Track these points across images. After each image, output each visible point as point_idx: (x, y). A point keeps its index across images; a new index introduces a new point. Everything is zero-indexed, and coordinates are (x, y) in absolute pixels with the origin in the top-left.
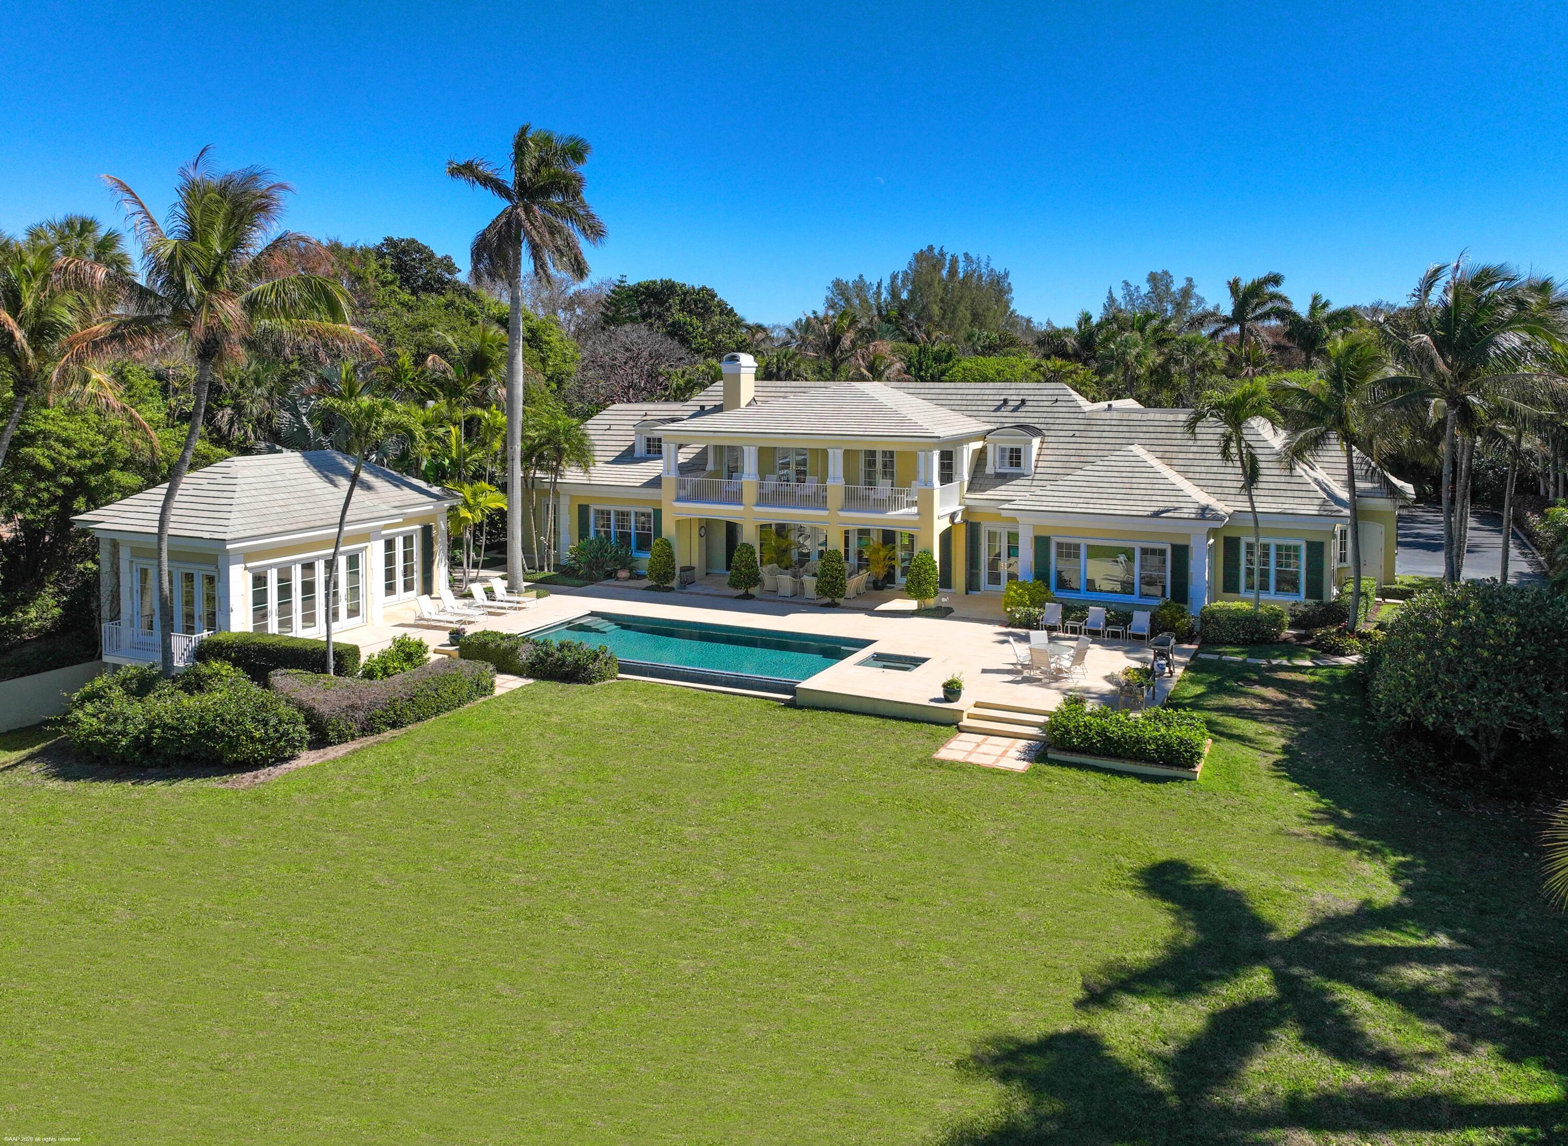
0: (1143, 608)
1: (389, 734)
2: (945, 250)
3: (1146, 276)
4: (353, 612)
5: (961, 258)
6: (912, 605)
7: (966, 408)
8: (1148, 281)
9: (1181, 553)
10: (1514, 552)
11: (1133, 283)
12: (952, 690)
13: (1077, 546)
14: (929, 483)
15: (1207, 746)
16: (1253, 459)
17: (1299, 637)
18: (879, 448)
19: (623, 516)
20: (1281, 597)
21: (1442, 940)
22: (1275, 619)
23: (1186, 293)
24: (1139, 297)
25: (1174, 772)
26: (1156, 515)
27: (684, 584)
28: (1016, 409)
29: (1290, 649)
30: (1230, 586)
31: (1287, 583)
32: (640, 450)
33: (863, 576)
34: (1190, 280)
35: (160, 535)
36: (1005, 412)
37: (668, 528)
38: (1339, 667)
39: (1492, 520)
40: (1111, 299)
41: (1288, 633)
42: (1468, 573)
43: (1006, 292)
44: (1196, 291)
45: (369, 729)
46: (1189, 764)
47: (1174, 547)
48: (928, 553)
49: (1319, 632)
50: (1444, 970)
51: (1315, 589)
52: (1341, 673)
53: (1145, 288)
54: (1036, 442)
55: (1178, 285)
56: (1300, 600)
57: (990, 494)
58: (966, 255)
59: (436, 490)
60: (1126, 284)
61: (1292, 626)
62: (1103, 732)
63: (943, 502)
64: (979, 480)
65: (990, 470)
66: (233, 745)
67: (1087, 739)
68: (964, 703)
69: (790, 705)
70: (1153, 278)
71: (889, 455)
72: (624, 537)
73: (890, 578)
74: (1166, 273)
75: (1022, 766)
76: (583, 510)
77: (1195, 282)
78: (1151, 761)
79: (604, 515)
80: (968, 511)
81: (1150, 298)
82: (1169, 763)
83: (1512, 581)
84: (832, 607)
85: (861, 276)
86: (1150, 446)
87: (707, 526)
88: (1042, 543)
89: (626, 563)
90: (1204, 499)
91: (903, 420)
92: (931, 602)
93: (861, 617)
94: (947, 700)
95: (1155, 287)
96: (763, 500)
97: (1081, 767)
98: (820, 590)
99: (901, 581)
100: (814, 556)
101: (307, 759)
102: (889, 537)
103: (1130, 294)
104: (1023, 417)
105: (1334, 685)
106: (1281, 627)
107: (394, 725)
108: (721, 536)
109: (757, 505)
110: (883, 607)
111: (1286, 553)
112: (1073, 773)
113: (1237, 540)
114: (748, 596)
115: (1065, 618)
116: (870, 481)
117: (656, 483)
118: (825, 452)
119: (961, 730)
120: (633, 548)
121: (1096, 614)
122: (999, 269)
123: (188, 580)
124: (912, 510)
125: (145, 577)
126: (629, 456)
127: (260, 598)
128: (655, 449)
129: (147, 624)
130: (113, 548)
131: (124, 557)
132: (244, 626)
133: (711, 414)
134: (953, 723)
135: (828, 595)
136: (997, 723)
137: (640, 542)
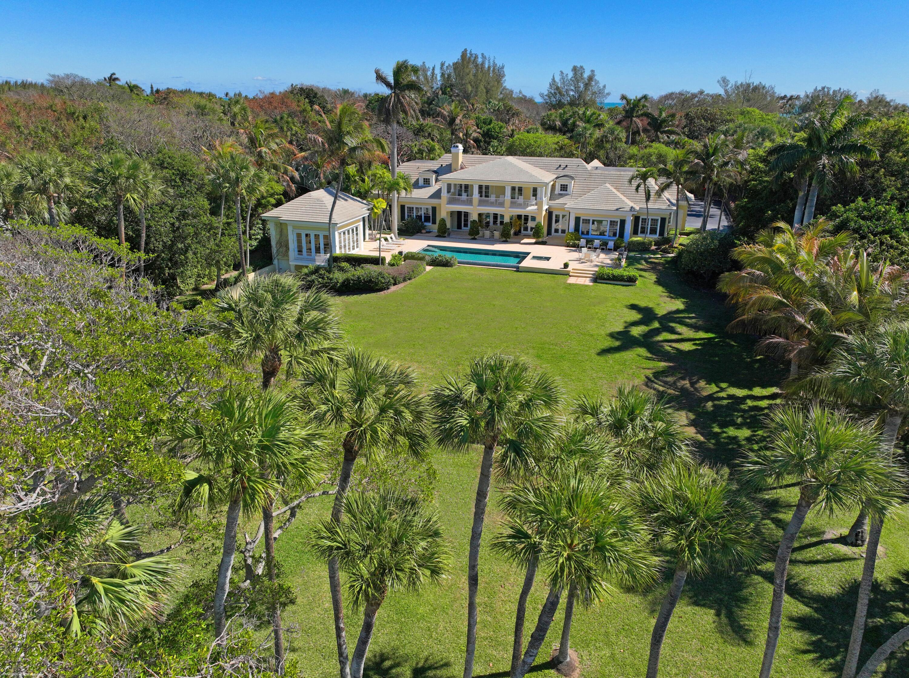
0: (611, 240)
1: (409, 281)
2: (473, 52)
3: (572, 67)
4: (357, 247)
5: (480, 56)
6: (533, 241)
8: (572, 70)
9: (623, 222)
10: (723, 217)
11: (565, 72)
12: (566, 266)
13: (589, 220)
15: (639, 278)
16: (649, 191)
17: (656, 249)
18: (517, 186)
19: (419, 210)
20: (651, 236)
21: (693, 315)
22: (650, 244)
23: (591, 78)
24: (567, 80)
25: (631, 284)
26: (617, 210)
27: (448, 235)
28: (564, 169)
29: (654, 252)
30: (635, 232)
31: (653, 231)
32: (421, 182)
33: (513, 231)
34: (593, 71)
35: (330, 223)
36: (560, 170)
37: (441, 214)
38: (668, 257)
39: (718, 204)
40: (553, 79)
41: (653, 247)
42: (709, 227)
43: (503, 77)
44: (596, 77)
45: (404, 280)
46: (635, 281)
47: (621, 220)
48: (540, 223)
49: (663, 247)
50: (693, 320)
51: (662, 233)
52: (669, 259)
53: (571, 75)
54: (572, 182)
55: (586, 75)
56: (656, 237)
57: (557, 201)
58: (483, 54)
59: (365, 202)
60: (562, 72)
61: (655, 245)
62: (613, 275)
64: (553, 196)
65: (557, 192)
67: (609, 276)
68: (569, 269)
69: (518, 271)
70: (575, 69)
72: (420, 218)
73: (520, 231)
74: (581, 67)
75: (591, 284)
76: (403, 207)
77: (596, 73)
78: (625, 281)
79: (411, 209)
80: (550, 207)
81: (573, 81)
82: (628, 281)
83: (721, 228)
84: (505, 242)
85: (424, 63)
86: (612, 184)
87: (456, 213)
88: (577, 219)
90: (631, 204)
91: (531, 176)
92: (540, 240)
93: (518, 245)
94: (565, 268)
95: (575, 74)
96: (480, 204)
97: (606, 283)
98: (503, 236)
100: (498, 222)
101: (393, 288)
102: (527, 217)
103: (563, 78)
104: (566, 172)
105: (667, 262)
106: (651, 245)
107: (409, 279)
108: (462, 216)
109: (479, 206)
110: (522, 242)
111: (654, 221)
112: (605, 285)
113: (639, 217)
114: (476, 239)
115: (587, 244)
116: (518, 198)
117: (437, 195)
118: (504, 187)
119: (570, 276)
120: (423, 220)
121: (597, 242)
122: (499, 63)
123: (317, 237)
124: (535, 207)
125: (299, 236)
126: (416, 185)
127: (340, 242)
128: (427, 183)
129: (300, 251)
130: (281, 225)
131: (290, 229)
132: (338, 252)
133: (448, 169)
134: (567, 274)
135: (505, 238)
136: (580, 274)
137: (427, 219)
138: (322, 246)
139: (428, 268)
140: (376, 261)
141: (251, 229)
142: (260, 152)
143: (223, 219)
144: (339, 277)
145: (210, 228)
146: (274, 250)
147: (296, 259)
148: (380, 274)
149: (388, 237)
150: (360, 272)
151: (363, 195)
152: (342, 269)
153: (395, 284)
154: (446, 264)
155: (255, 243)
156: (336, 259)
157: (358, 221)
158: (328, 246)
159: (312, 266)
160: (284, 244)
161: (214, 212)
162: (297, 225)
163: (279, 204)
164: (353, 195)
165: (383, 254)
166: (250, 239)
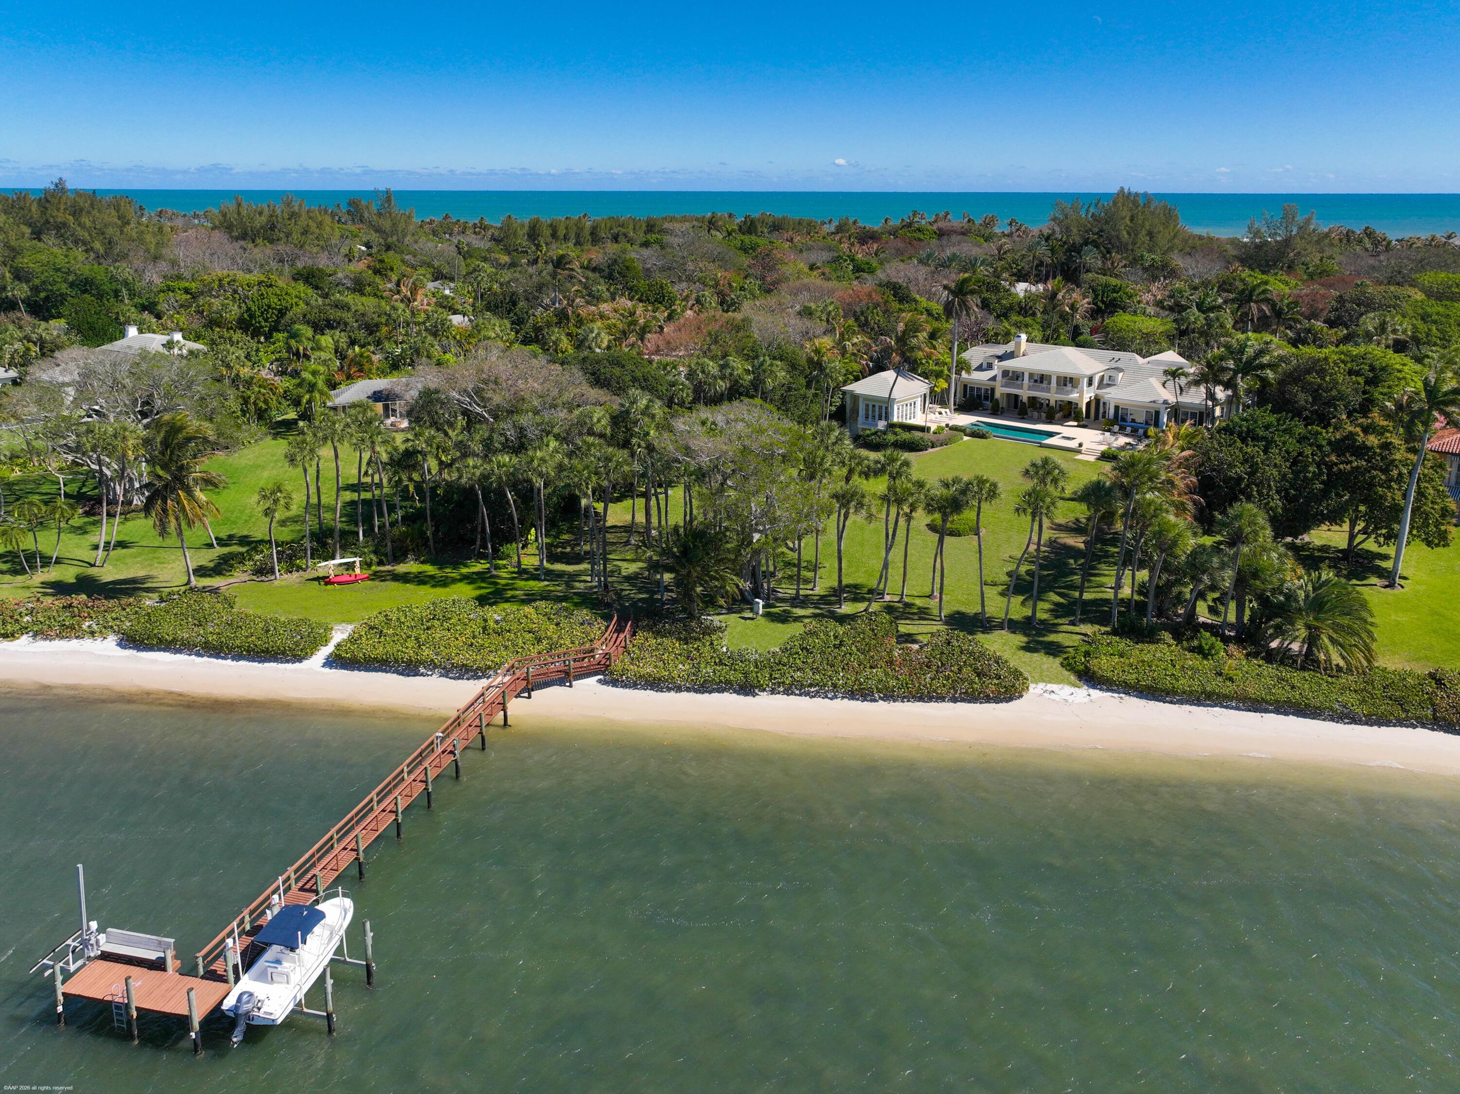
0: (1142, 429)
1: (946, 446)
4: (914, 417)
6: (1076, 424)
7: (1100, 360)
9: (1157, 413)
12: (1080, 445)
13: (1127, 409)
14: (1083, 387)
18: (1068, 376)
19: (979, 389)
27: (1002, 413)
28: (1116, 361)
32: (985, 366)
33: (1061, 413)
36: (1113, 362)
37: (997, 395)
45: (941, 445)
47: (1156, 411)
48: (1081, 409)
54: (1121, 375)
57: (1104, 391)
62: (1117, 454)
63: (1088, 392)
64: (1101, 385)
65: (1105, 382)
66: (918, 445)
67: (1111, 457)
68: (1083, 448)
69: (1038, 446)
71: (1071, 379)
72: (979, 396)
73: (1070, 414)
75: (1093, 460)
76: (965, 386)
79: (972, 389)
80: (1096, 396)
84: (1050, 423)
87: (1009, 395)
88: (1117, 407)
89: (981, 405)
90: (1167, 397)
92: (1081, 423)
94: (1079, 447)
96: (1030, 389)
97: (1107, 462)
98: (1047, 418)
99: (1073, 415)
100: (1045, 406)
101: (930, 450)
102: (1070, 403)
104: (1118, 365)
108: (1013, 398)
109: (1027, 390)
110: (1066, 423)
113: (1175, 409)
114: (1023, 418)
115: (1118, 429)
116: (1065, 385)
117: (994, 379)
119: (1082, 453)
120: (983, 400)
121: (1129, 429)
123: (880, 408)
124: (1078, 395)
125: (867, 406)
126: (980, 368)
127: (898, 413)
128: (990, 366)
129: (867, 417)
130: (855, 397)
131: (861, 400)
132: (895, 420)
133: (1010, 356)
134: (1080, 452)
135: (1050, 420)
136: (1090, 452)
137: (986, 398)
138: (884, 415)
139: (966, 438)
140: (922, 429)
141: (832, 397)
142: (845, 345)
143: (813, 391)
144: (891, 438)
145: (804, 397)
146: (848, 415)
147: (864, 424)
148: (921, 438)
149: (943, 410)
150: (906, 436)
151: (925, 375)
152: (895, 434)
153: (933, 447)
154: (982, 436)
155: (834, 409)
156: (892, 426)
157: (917, 397)
158: (887, 416)
159: (873, 431)
160: (855, 411)
161: (808, 386)
162: (867, 398)
163: (857, 379)
164: (919, 375)
165: (928, 425)
166: (831, 405)
